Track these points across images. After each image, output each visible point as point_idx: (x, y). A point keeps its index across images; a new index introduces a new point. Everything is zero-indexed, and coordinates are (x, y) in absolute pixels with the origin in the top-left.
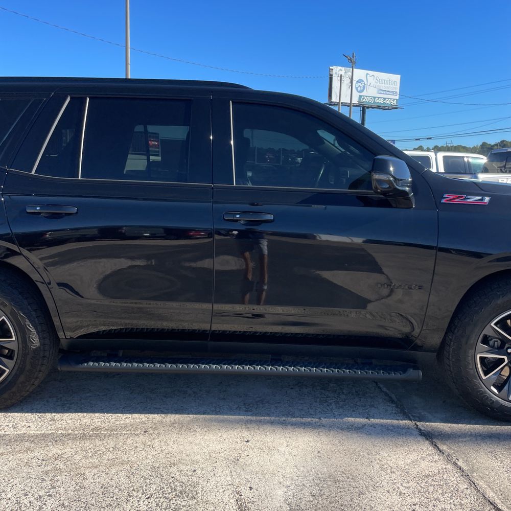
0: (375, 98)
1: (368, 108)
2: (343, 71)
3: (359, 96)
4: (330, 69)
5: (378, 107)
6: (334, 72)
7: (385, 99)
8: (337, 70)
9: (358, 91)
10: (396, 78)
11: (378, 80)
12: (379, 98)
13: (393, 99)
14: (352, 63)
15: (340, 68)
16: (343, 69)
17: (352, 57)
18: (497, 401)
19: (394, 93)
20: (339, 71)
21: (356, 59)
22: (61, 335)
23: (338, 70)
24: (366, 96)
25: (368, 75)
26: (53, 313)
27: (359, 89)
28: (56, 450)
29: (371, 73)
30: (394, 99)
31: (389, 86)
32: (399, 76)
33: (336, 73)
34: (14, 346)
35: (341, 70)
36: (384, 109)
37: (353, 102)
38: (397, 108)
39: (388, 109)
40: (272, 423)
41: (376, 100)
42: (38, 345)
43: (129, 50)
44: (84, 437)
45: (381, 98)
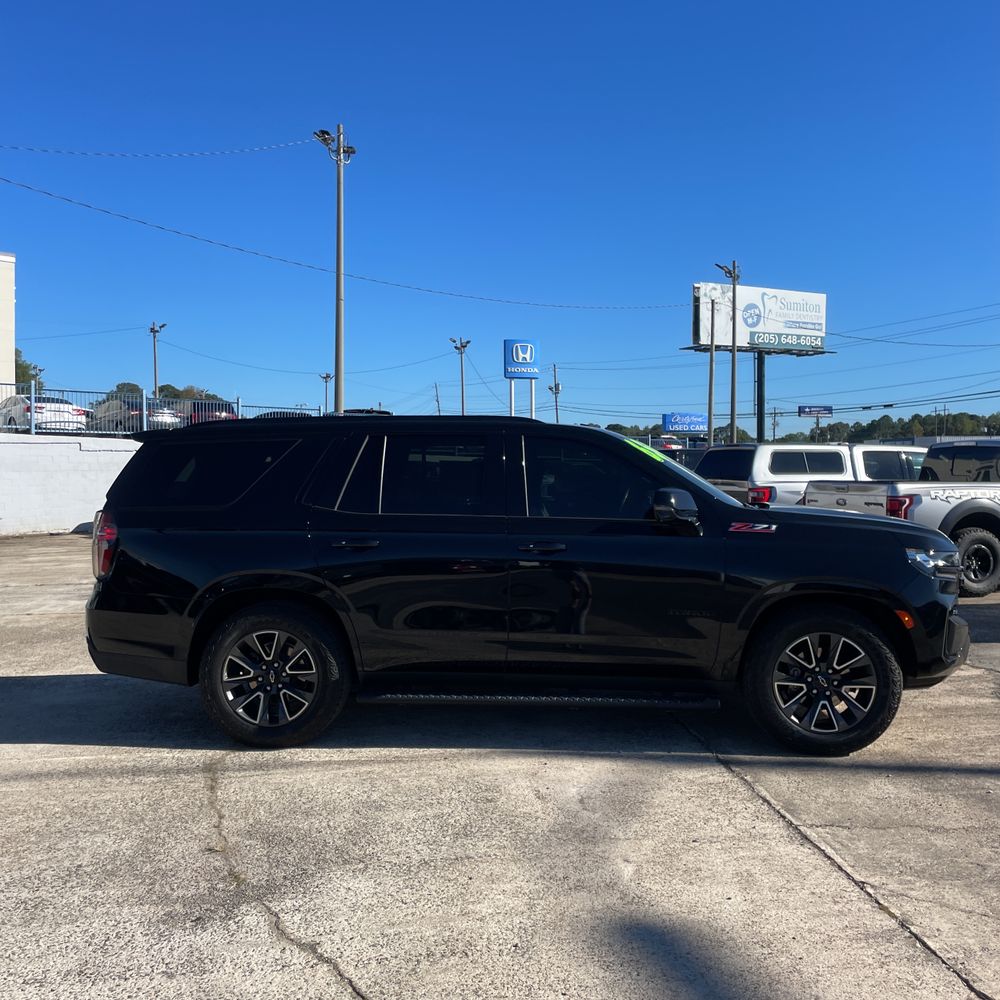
0: (780, 335)
1: (769, 353)
2: (719, 291)
3: (751, 333)
4: (694, 288)
5: (788, 352)
6: (702, 292)
7: (799, 337)
8: (709, 291)
9: (748, 326)
10: (820, 299)
11: (785, 305)
12: (787, 335)
13: (814, 336)
14: (732, 276)
15: (712, 285)
16: (718, 286)
17: (731, 269)
18: (798, 731)
19: (815, 326)
20: (710, 291)
21: (739, 271)
22: (359, 669)
23: (709, 288)
24: (764, 334)
25: (766, 297)
26: (353, 643)
27: (750, 321)
28: (364, 769)
29: (770, 292)
30: (817, 337)
31: (805, 313)
32: (823, 297)
33: (705, 295)
34: (314, 679)
35: (715, 289)
36: (798, 355)
37: (738, 344)
38: (823, 353)
39: (807, 355)
40: (570, 754)
41: (782, 339)
42: (337, 676)
43: (342, 277)
44: (387, 762)
45: (792, 335)
